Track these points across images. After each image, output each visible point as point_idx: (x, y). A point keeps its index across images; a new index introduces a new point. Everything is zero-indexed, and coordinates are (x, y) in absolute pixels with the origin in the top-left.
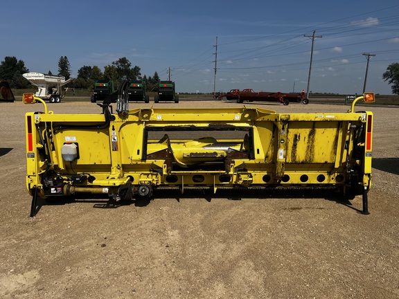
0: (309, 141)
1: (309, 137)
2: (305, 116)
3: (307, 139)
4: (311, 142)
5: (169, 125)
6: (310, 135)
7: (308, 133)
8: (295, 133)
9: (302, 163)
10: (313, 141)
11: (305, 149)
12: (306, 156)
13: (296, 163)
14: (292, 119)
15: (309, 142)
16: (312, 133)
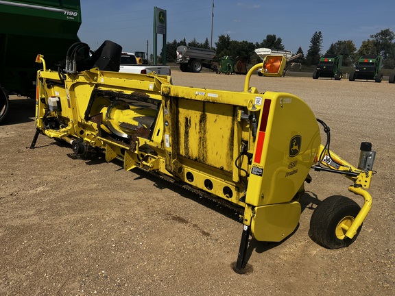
0: (200, 129)
1: (200, 125)
2: (185, 91)
3: (198, 127)
4: (203, 132)
5: (110, 89)
6: (201, 121)
7: (199, 118)
8: (185, 115)
9: (196, 160)
10: (205, 131)
11: (197, 141)
12: (199, 152)
13: (189, 158)
14: (172, 94)
15: (200, 132)
16: (203, 119)
